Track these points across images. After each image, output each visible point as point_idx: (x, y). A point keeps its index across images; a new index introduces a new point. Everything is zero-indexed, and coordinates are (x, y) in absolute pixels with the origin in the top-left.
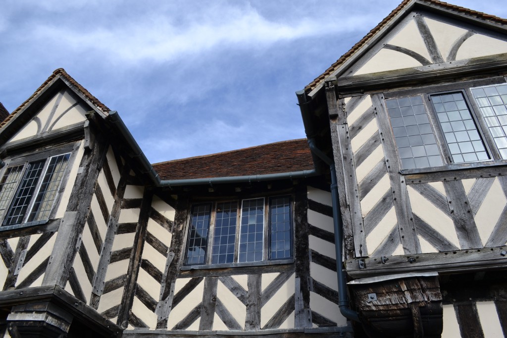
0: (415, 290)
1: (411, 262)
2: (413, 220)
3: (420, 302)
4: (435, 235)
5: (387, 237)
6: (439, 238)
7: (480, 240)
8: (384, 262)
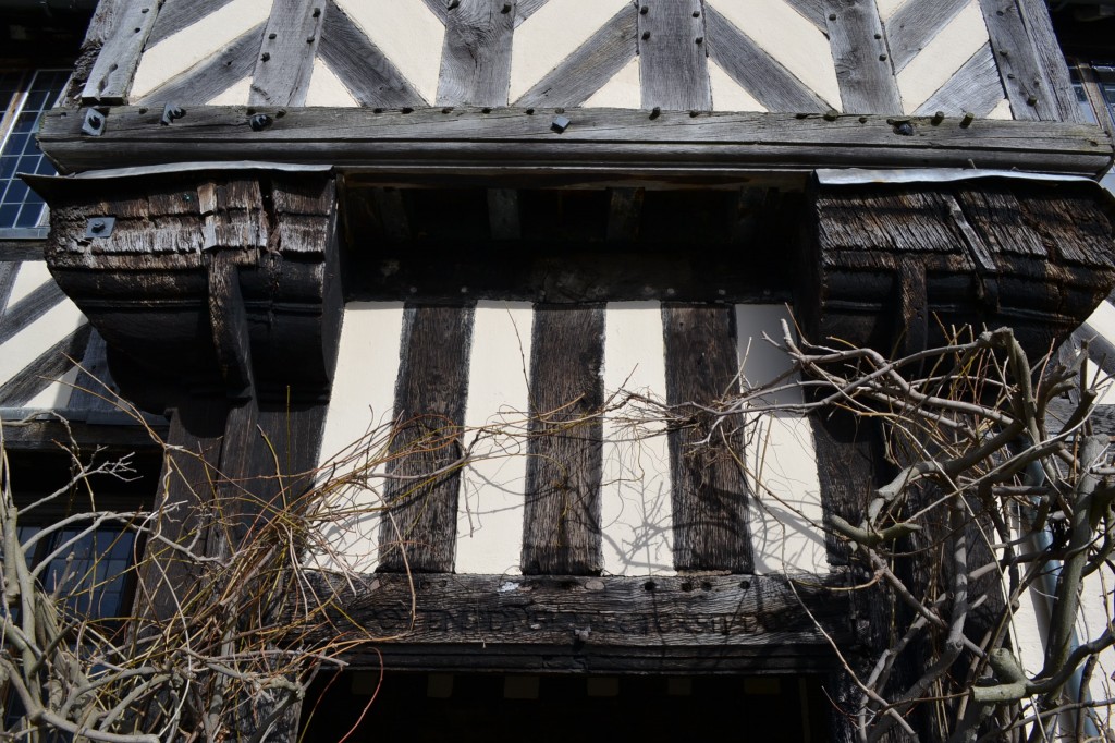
0: (240, 211)
1: (257, 127)
2: (322, 16)
3: (241, 248)
4: (371, 61)
5: (216, 56)
6: (379, 69)
7: (506, 84)
8: (166, 119)
